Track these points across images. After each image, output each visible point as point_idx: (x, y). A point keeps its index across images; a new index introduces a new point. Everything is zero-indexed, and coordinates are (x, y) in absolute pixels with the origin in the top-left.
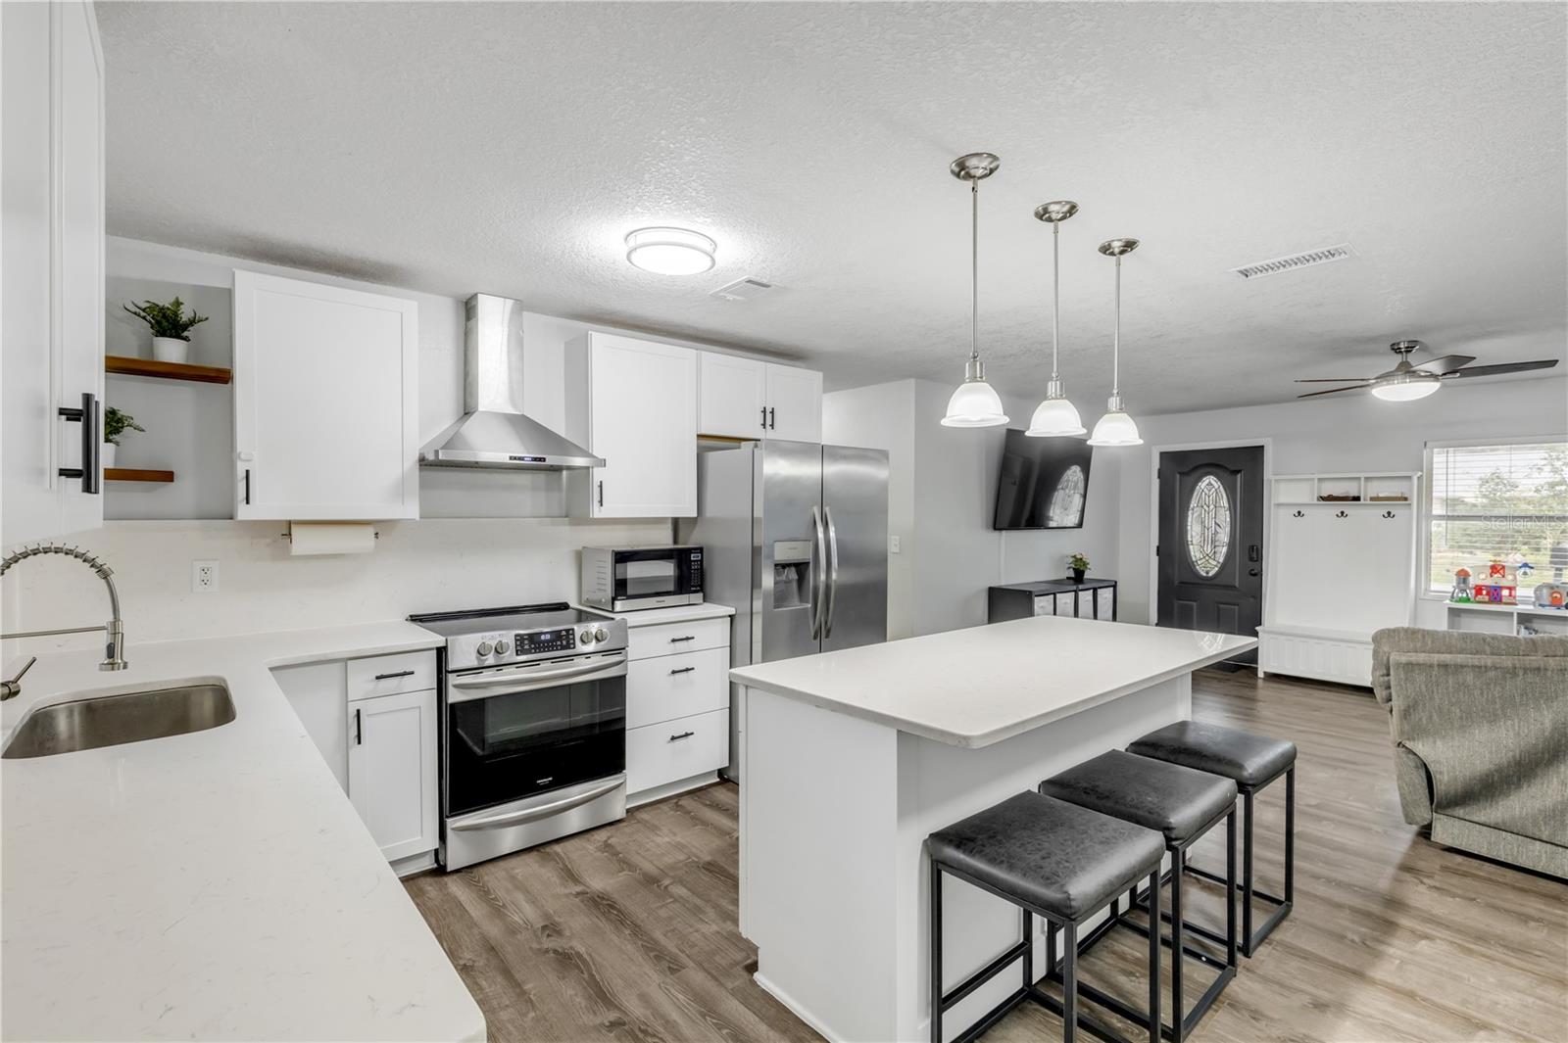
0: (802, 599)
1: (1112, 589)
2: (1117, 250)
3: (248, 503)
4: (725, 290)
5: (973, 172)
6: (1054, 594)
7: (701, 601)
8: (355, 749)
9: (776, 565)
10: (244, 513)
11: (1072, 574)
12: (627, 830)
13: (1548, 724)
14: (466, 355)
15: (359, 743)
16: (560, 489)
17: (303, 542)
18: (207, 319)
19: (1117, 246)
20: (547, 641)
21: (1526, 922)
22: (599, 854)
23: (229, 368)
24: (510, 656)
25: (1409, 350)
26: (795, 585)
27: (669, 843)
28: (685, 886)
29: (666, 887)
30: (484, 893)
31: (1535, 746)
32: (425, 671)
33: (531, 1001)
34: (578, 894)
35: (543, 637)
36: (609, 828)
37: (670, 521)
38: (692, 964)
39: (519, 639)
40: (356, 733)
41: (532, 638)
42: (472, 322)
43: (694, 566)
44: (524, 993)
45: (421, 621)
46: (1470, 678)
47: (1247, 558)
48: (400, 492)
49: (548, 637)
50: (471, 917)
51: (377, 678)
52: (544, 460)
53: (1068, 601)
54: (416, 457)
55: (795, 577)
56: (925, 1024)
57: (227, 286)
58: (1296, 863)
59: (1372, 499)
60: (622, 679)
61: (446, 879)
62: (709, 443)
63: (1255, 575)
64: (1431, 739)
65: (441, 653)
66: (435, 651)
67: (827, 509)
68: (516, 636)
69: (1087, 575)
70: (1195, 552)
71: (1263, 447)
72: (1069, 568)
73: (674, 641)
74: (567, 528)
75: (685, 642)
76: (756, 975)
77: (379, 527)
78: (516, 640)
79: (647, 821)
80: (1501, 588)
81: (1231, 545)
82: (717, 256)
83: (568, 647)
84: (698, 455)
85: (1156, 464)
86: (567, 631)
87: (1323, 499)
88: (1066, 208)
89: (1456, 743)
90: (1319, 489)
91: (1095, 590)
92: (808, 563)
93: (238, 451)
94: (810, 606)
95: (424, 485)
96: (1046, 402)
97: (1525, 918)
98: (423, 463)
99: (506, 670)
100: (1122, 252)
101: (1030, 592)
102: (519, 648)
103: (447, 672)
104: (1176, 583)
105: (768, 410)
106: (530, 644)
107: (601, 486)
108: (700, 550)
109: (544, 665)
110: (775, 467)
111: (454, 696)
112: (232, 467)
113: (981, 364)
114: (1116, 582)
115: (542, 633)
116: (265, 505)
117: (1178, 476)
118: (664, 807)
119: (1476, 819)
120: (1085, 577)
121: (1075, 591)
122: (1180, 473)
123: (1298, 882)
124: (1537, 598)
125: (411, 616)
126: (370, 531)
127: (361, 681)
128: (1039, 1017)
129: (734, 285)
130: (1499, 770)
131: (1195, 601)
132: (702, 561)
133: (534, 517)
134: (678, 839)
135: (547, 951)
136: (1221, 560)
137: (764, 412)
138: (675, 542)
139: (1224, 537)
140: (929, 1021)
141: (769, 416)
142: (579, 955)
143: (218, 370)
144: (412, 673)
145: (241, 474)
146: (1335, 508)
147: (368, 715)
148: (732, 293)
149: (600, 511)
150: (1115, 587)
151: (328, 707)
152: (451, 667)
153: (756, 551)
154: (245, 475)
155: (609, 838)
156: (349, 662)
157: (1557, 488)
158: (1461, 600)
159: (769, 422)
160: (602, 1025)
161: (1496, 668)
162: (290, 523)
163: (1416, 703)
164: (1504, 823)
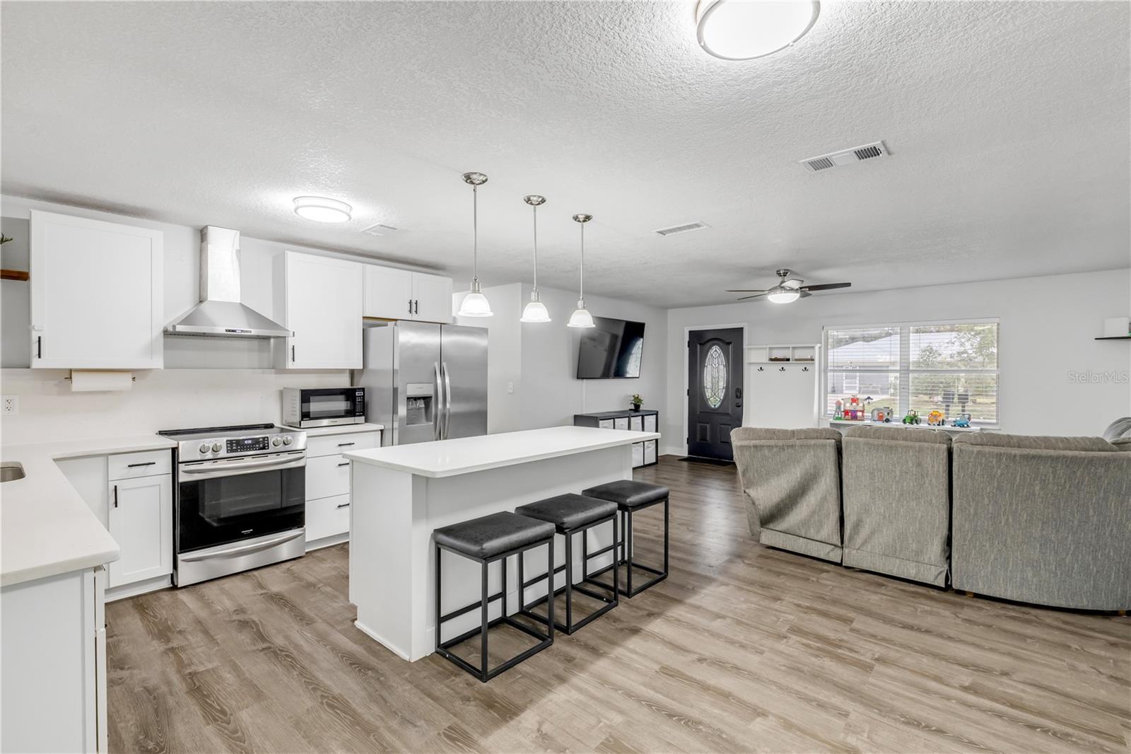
0: (428, 419)
1: (655, 416)
2: (581, 220)
3: (39, 357)
4: (369, 229)
5: (474, 181)
6: (614, 419)
7: (364, 422)
8: (114, 511)
9: (408, 398)
10: (36, 363)
11: (633, 407)
12: (305, 562)
13: (799, 475)
14: (201, 265)
15: (116, 506)
16: (269, 351)
17: (79, 383)
18: (12, 239)
19: (581, 217)
20: (250, 444)
21: (779, 576)
22: (282, 574)
23: (27, 271)
24: (223, 453)
25: (785, 275)
26: (423, 411)
27: (329, 567)
28: (331, 587)
29: (319, 588)
30: (202, 598)
31: (794, 487)
32: (164, 462)
33: (217, 643)
34: (262, 594)
35: (246, 442)
36: (293, 562)
37: (348, 371)
38: (320, 621)
39: (230, 443)
40: (114, 501)
41: (238, 442)
42: (204, 244)
43: (358, 400)
44: (214, 640)
45: (166, 434)
46: (766, 452)
47: (735, 395)
48: (150, 350)
49: (250, 442)
50: (189, 607)
51: (129, 466)
52: (251, 332)
53: (623, 423)
54: (161, 329)
55: (423, 406)
56: (433, 629)
57: (28, 218)
58: (670, 552)
59: (796, 360)
60: (303, 468)
61: (178, 592)
62: (371, 322)
63: (739, 406)
64: (756, 487)
65: (174, 451)
66: (170, 451)
67: (444, 364)
68: (227, 441)
69: (642, 407)
70: (708, 394)
71: (743, 328)
72: (631, 403)
73: (340, 445)
74: (274, 376)
75: (349, 446)
76: (356, 622)
77: (136, 374)
78: (227, 444)
79: (319, 557)
80: (857, 411)
81: (727, 388)
82: (351, 214)
83: (264, 448)
84: (363, 330)
85: (687, 339)
86: (264, 438)
87: (771, 360)
88: (540, 199)
89: (765, 488)
90: (770, 354)
91: (643, 416)
92: (431, 397)
93: (33, 324)
94: (432, 423)
95: (166, 347)
96: (530, 304)
97: (779, 574)
98: (166, 333)
99: (219, 462)
100: (584, 221)
101: (597, 417)
102: (229, 448)
103: (179, 463)
104: (698, 413)
105: (414, 302)
106: (235, 446)
107: (293, 349)
108: (363, 390)
109: (246, 459)
110: (407, 337)
111: (183, 478)
112: (29, 333)
113: (478, 284)
114: (657, 412)
115: (246, 440)
116: (52, 359)
117: (698, 346)
118: (333, 549)
119: (777, 529)
120: (641, 409)
121: (629, 417)
122: (700, 344)
123: (671, 562)
124: (872, 416)
125: (160, 432)
126: (129, 376)
127: (118, 468)
128: (505, 629)
129: (374, 227)
130: (782, 501)
131: (708, 423)
132: (364, 396)
133: (250, 368)
134: (336, 565)
135: (234, 621)
136: (722, 398)
137: (410, 302)
138: (352, 385)
139: (722, 384)
140: (434, 628)
141: (414, 306)
142: (254, 622)
143: (18, 272)
144: (154, 463)
145: (35, 339)
146: (779, 365)
147: (123, 490)
148: (375, 231)
149: (293, 364)
150: (657, 414)
151: (94, 483)
152: (180, 460)
153: (395, 391)
154: (38, 340)
155: (291, 566)
156: (110, 456)
157: (963, 355)
158: (837, 419)
159: (414, 309)
160: (258, 650)
161: (777, 446)
162: (71, 371)
163: (747, 468)
164: (788, 530)
